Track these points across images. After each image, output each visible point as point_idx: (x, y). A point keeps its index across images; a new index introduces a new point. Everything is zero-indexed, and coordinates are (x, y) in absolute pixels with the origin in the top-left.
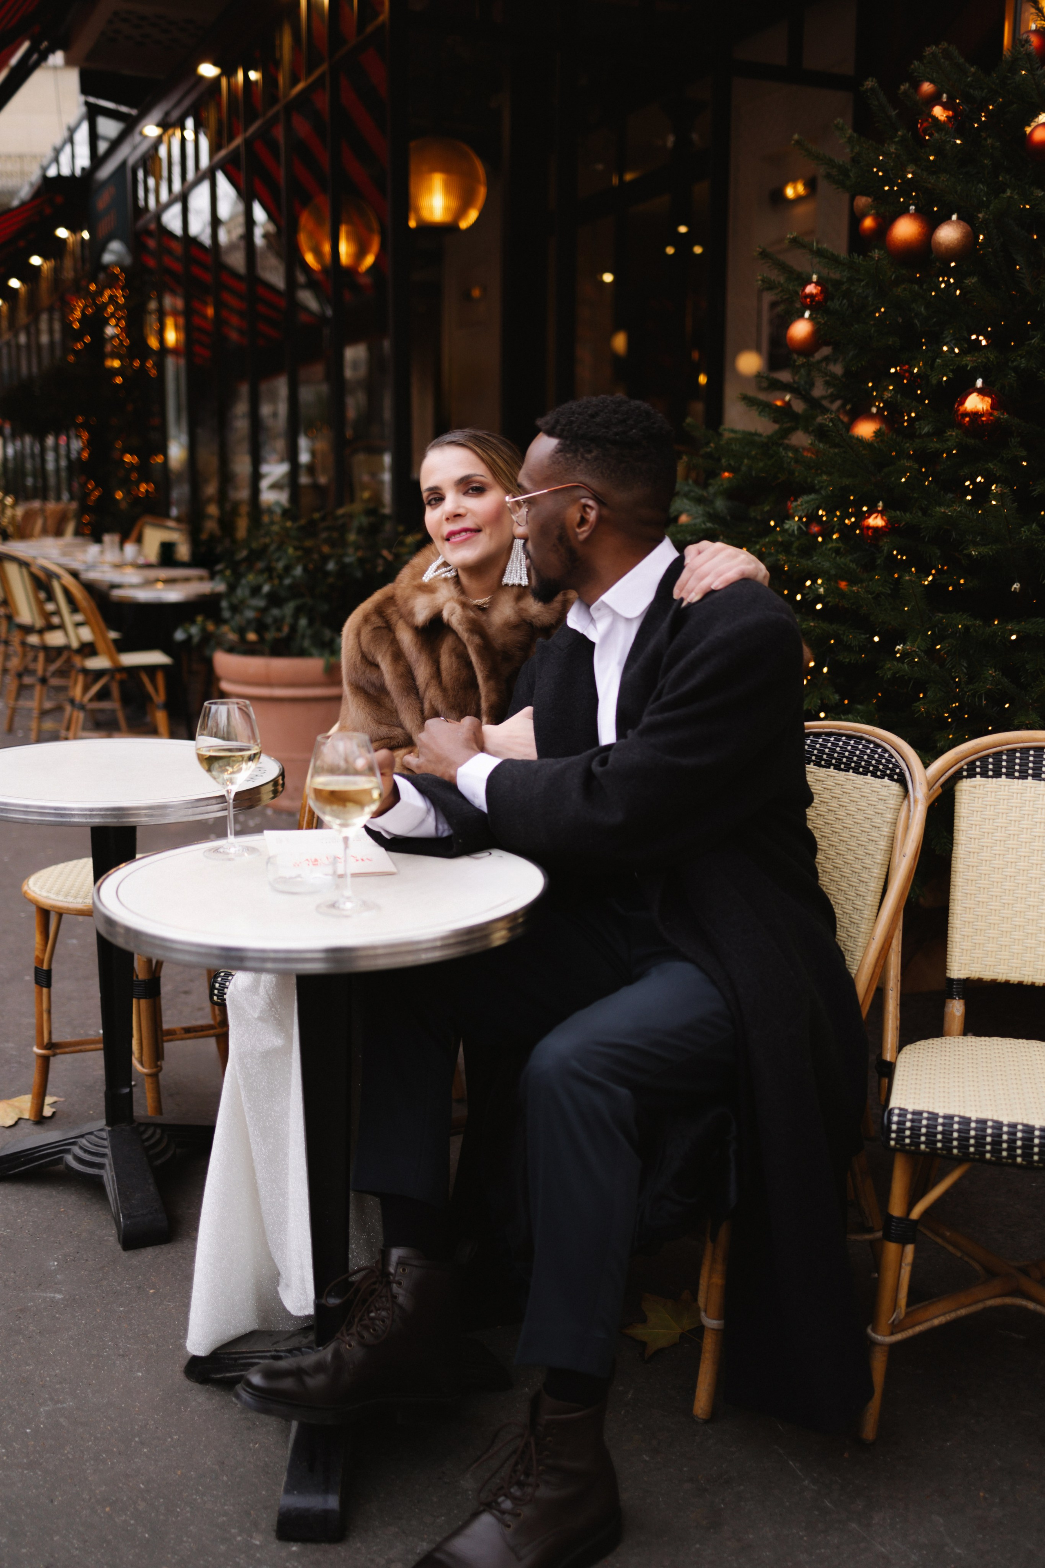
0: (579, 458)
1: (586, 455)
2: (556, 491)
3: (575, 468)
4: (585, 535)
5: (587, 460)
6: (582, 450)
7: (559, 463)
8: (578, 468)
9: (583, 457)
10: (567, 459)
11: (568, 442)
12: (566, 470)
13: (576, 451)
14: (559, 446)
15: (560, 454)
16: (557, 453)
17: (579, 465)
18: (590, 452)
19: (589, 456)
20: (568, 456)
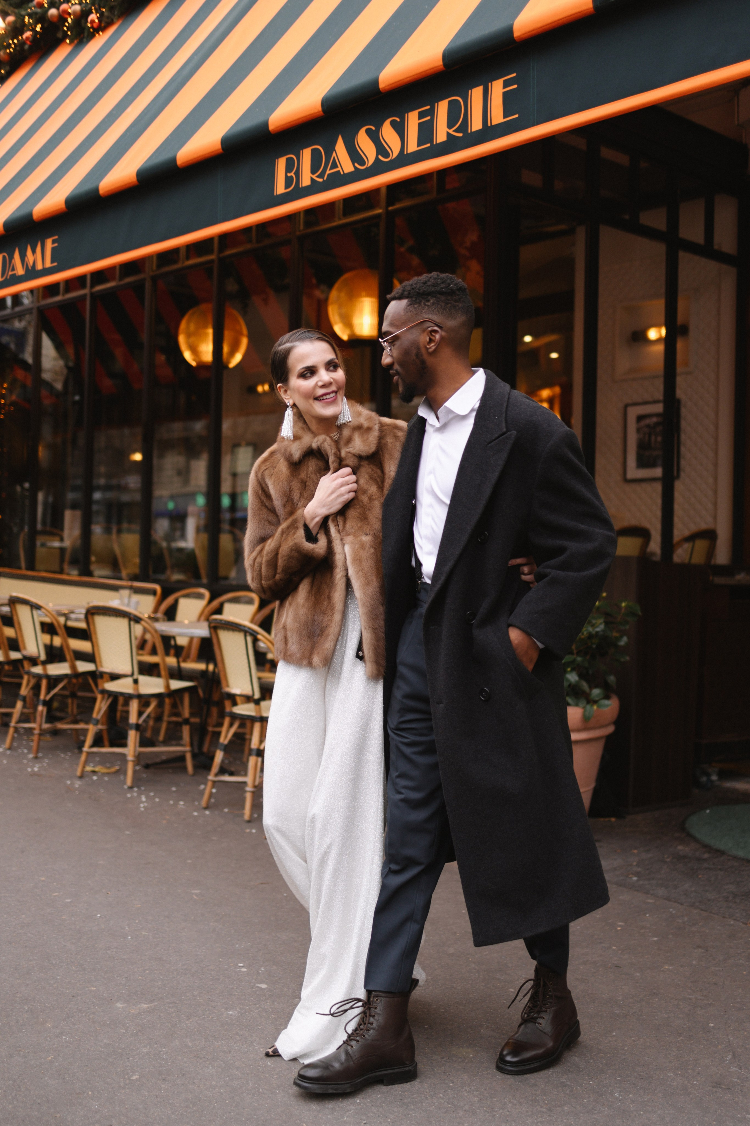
0: (423, 306)
1: (427, 303)
2: (412, 327)
3: (421, 312)
4: (434, 348)
5: (428, 306)
6: (423, 301)
7: (411, 312)
8: (423, 311)
9: (425, 305)
10: (415, 308)
11: (414, 299)
12: (416, 315)
13: (420, 303)
14: (408, 303)
15: (410, 306)
16: (408, 306)
17: (423, 310)
18: (428, 301)
19: (429, 304)
20: (416, 306)
